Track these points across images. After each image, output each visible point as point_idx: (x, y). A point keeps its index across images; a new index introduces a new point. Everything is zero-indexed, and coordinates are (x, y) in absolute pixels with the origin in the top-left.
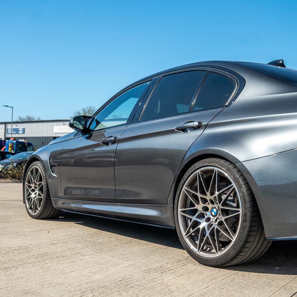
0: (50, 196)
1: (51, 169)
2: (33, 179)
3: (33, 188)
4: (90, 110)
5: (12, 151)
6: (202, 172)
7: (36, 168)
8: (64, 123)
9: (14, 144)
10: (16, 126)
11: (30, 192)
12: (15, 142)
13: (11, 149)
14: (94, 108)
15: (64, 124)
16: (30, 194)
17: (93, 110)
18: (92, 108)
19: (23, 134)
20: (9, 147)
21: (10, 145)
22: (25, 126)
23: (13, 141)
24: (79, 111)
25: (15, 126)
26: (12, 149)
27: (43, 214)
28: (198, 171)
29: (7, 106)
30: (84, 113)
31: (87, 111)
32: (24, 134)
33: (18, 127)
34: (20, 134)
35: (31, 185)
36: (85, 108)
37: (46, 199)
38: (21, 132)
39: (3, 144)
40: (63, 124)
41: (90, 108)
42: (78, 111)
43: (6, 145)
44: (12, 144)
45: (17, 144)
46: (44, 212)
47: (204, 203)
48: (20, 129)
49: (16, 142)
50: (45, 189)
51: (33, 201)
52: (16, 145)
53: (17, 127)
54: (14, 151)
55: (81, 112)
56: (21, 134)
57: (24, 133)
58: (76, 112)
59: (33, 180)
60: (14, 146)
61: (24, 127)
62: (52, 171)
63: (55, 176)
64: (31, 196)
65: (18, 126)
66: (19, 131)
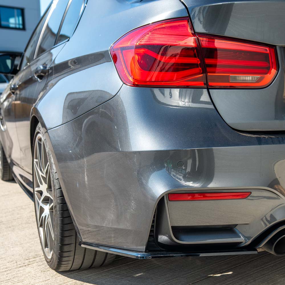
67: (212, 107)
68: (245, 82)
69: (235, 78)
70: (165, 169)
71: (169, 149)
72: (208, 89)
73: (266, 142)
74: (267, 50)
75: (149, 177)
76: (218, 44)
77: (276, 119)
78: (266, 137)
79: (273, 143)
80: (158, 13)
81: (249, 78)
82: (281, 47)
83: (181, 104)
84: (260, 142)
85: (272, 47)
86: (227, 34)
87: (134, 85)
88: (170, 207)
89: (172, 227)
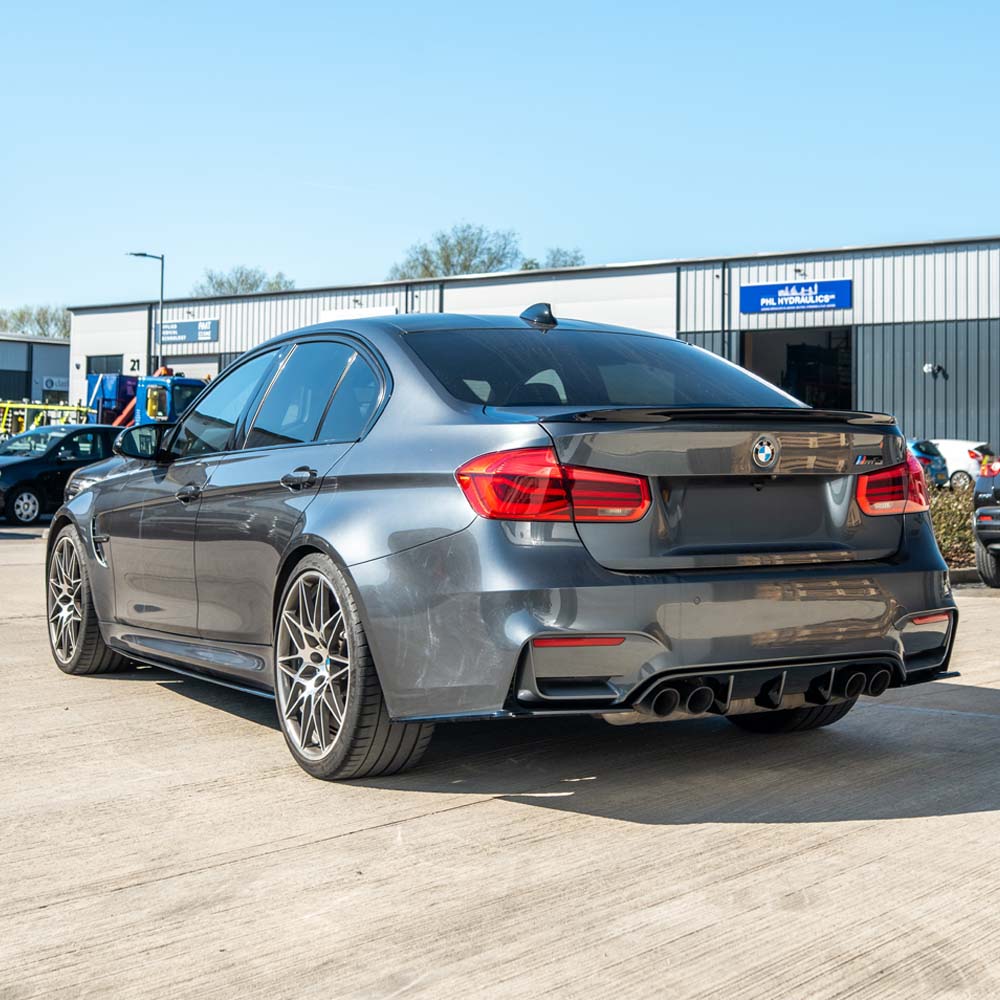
0: (95, 616)
1: (97, 548)
2: (63, 570)
3: (65, 593)
4: (465, 239)
5: (160, 414)
6: (307, 581)
7: (68, 542)
8: (358, 297)
9: (165, 388)
10: (189, 313)
11: (58, 605)
12: (169, 381)
13: (154, 407)
14: (481, 231)
15: (356, 301)
16: (58, 610)
17: (475, 238)
18: (473, 230)
19: (211, 344)
20: (149, 401)
21: (152, 394)
22: (217, 314)
23: (162, 380)
24: (425, 245)
25: (186, 315)
26: (161, 408)
27: (83, 662)
28: (300, 579)
29: (144, 255)
30: (443, 249)
31: (452, 241)
32: (217, 344)
33: (196, 320)
34: (205, 341)
35: (61, 586)
36: (448, 232)
37: (89, 625)
38: (207, 335)
39: (130, 391)
40: (352, 303)
41: (464, 231)
42: (422, 244)
43: (138, 392)
44: (157, 389)
45: (177, 388)
46: (86, 657)
47: (313, 647)
48: (201, 326)
49: (174, 383)
50: (85, 599)
51: (64, 626)
52: (173, 391)
53: (191, 320)
54: (164, 415)
55: (430, 248)
56: (206, 344)
57: (215, 338)
58: (414, 248)
59: (64, 574)
60: (165, 395)
61: (217, 318)
62: (98, 553)
63: (104, 565)
64: (61, 615)
65: (196, 314)
66: (199, 333)
67: (580, 545)
68: (613, 516)
69: (603, 511)
70: (524, 610)
71: (535, 589)
72: (575, 523)
73: (641, 582)
74: (639, 481)
75: (504, 621)
76: (577, 474)
77: (652, 555)
78: (641, 576)
79: (648, 582)
80: (511, 441)
81: (618, 511)
82: (653, 478)
83: (534, 543)
84: (633, 581)
85: (644, 478)
86: (588, 465)
87: (491, 517)
88: (535, 654)
89: (537, 679)
